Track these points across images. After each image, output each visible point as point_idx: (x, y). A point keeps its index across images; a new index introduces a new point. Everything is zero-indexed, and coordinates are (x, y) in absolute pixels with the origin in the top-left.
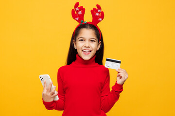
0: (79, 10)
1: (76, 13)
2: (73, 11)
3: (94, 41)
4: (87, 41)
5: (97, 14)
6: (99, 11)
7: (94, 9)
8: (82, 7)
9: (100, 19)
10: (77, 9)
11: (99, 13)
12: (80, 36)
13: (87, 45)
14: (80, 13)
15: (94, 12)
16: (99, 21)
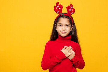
0: (59, 7)
1: (57, 8)
2: (55, 7)
3: (69, 26)
4: (64, 26)
5: (70, 10)
6: (71, 8)
7: (68, 6)
8: (61, 5)
9: (72, 13)
10: (58, 6)
11: (72, 9)
12: (59, 22)
13: (64, 29)
14: (60, 8)
15: (68, 8)
16: (72, 14)
